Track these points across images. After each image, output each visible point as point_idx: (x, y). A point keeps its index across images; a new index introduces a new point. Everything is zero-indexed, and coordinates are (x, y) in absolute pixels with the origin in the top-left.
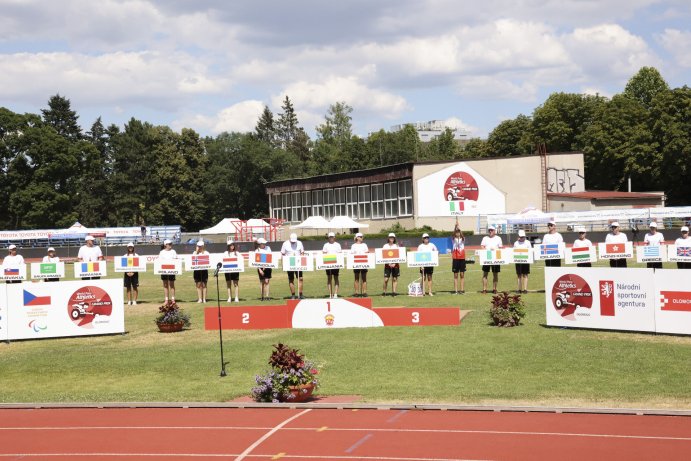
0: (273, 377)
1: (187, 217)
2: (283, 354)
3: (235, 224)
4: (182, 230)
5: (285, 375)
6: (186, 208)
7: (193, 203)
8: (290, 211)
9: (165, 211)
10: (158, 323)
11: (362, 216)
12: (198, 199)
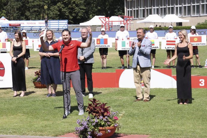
0: (88, 121)
1: (73, 15)
2: (96, 106)
3: (102, 19)
4: (69, 23)
5: (96, 120)
6: (72, 9)
7: (77, 5)
8: (137, 11)
9: (60, 10)
10: (34, 82)
11: (185, 14)
12: (80, 3)
